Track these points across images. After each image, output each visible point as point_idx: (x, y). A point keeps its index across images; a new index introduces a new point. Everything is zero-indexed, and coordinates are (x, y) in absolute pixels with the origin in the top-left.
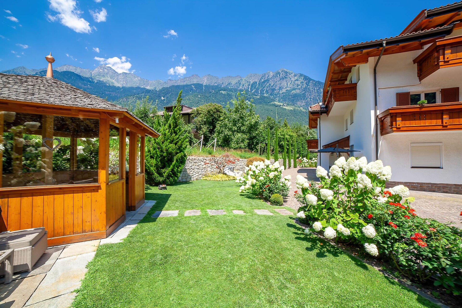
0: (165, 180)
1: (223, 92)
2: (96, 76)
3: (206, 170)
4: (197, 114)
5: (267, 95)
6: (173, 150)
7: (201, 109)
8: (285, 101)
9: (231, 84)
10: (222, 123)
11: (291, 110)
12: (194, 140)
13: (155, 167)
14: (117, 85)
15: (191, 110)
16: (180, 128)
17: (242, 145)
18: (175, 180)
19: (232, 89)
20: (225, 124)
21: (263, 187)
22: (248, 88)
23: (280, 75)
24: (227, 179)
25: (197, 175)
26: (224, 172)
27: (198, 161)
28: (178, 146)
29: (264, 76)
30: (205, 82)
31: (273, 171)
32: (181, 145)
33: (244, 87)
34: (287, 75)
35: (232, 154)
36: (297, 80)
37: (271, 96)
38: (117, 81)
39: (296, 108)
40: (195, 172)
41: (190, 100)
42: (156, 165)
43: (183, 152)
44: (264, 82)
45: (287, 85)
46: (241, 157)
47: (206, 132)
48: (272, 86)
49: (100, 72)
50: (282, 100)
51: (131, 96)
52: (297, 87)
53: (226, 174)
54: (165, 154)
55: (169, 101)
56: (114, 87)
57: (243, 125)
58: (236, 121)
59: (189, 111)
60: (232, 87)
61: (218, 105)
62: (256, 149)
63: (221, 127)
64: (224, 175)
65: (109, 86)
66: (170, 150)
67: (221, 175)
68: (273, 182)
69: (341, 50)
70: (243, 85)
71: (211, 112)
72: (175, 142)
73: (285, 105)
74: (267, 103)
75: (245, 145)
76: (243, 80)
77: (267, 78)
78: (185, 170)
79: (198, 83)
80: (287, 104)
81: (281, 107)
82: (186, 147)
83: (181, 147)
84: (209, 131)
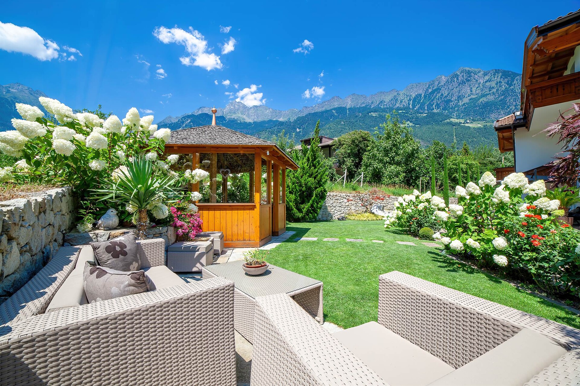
0: (304, 216)
1: (374, 114)
2: (228, 114)
3: (349, 208)
4: (340, 145)
5: (438, 111)
6: (312, 184)
7: (344, 138)
8: (469, 115)
9: (384, 102)
10: (370, 153)
11: (479, 128)
12: (337, 177)
13: (294, 202)
14: (248, 120)
15: (332, 141)
16: (319, 161)
17: (397, 179)
18: (314, 217)
19: (385, 109)
20: (373, 155)
21: (410, 220)
22: (409, 104)
23: (457, 79)
24: (375, 219)
25: (339, 213)
26: (371, 211)
27: (339, 198)
28: (317, 180)
29: (432, 84)
30: (349, 103)
31: (422, 202)
32: (321, 179)
33: (403, 103)
34: (470, 77)
35: (382, 190)
36: (489, 80)
37: (444, 111)
38: (248, 116)
39: (488, 124)
40: (337, 210)
41: (331, 129)
42: (295, 200)
43: (323, 186)
44: (433, 92)
45: (471, 91)
46: (394, 194)
47: (351, 166)
48: (446, 97)
49: (231, 109)
50: (462, 114)
51: (262, 131)
52: (490, 91)
53: (373, 213)
54: (304, 189)
55: (306, 133)
56: (245, 123)
57: (397, 154)
58: (388, 150)
59: (330, 142)
60: (385, 106)
61: (364, 132)
62: (416, 183)
63: (368, 159)
64: (371, 215)
65: (241, 123)
66: (309, 184)
67: (367, 214)
68: (422, 215)
69: (535, 34)
70: (401, 102)
71: (356, 141)
72: (314, 175)
73: (468, 121)
74: (438, 122)
75: (400, 180)
76: (401, 95)
77: (438, 86)
78: (326, 208)
79: (340, 106)
80: (472, 120)
81: (462, 125)
82: (326, 181)
83: (321, 180)
84: (354, 165)
